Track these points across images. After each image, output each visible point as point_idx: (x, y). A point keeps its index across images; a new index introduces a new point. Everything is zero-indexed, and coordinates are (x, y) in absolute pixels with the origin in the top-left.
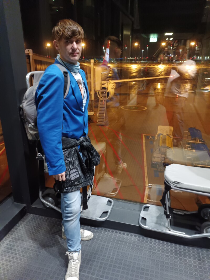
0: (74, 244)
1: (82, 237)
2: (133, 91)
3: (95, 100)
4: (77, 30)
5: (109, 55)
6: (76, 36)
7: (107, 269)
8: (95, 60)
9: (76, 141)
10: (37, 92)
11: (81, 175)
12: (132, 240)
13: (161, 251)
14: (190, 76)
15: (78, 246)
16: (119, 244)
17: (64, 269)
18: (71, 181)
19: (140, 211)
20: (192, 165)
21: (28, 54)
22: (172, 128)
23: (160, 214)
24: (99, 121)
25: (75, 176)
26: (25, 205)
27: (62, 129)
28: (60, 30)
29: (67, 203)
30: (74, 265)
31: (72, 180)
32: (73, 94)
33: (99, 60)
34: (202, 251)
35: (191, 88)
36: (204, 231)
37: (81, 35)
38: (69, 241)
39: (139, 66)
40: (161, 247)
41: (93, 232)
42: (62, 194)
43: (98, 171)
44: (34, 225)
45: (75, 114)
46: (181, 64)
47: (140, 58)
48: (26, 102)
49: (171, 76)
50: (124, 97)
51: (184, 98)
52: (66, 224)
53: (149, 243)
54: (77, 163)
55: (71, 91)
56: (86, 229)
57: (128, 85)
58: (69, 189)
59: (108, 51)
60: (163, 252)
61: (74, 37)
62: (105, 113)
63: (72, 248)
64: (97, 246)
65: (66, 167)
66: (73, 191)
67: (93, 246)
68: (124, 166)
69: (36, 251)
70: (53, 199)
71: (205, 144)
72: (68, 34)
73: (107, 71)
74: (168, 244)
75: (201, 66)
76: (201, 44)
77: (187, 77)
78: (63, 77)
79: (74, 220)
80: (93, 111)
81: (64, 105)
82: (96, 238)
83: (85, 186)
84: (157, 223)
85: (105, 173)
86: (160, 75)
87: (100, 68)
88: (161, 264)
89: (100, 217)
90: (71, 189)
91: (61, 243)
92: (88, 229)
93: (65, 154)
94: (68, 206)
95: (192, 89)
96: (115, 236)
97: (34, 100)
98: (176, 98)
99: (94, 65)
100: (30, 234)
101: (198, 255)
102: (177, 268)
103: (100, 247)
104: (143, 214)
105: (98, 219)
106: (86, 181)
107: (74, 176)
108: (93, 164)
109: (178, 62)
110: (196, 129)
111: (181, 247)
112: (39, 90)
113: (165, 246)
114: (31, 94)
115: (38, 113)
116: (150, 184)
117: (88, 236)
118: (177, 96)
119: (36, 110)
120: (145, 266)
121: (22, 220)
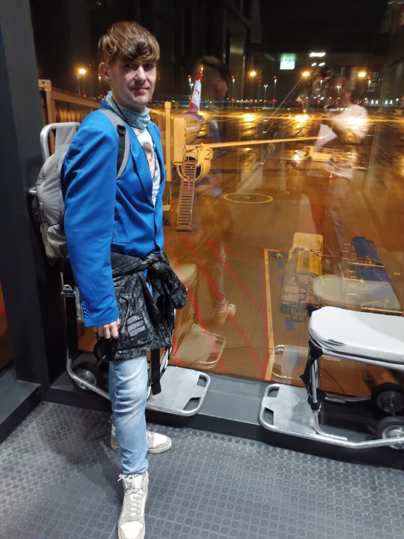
0: (134, 460)
1: (151, 446)
2: (247, 166)
3: (174, 181)
4: (147, 44)
5: (200, 94)
6: (145, 56)
7: (198, 507)
8: (173, 104)
9: (140, 260)
10: (66, 164)
11: (148, 327)
12: (247, 452)
13: (300, 473)
14: (355, 136)
15: (142, 463)
16: (221, 459)
17: (115, 507)
18: (130, 338)
19: (262, 397)
20: (357, 308)
21: (43, 88)
22: (321, 238)
23: (299, 403)
24: (181, 222)
25: (137, 328)
26: (38, 385)
27: (113, 238)
28: (113, 43)
29: (120, 380)
30: (135, 500)
31: (131, 336)
32: (135, 170)
33: (180, 104)
34: (379, 472)
35: (357, 160)
36: (384, 435)
37: (153, 52)
38: (125, 454)
39: (259, 116)
40: (301, 464)
41: (170, 436)
42: (111, 364)
43: (180, 318)
44: (55, 424)
45: (138, 211)
46: (338, 113)
47: (261, 101)
48: (43, 184)
49: (320, 136)
50: (229, 176)
51: (344, 180)
52: (119, 419)
53: (277, 457)
54: (142, 304)
55: (131, 163)
56: (158, 432)
57: (239, 154)
58: (126, 354)
59: (198, 86)
60: (305, 474)
61: (139, 57)
62: (192, 207)
63: (130, 467)
64: (178, 464)
65: (119, 310)
66: (132, 356)
67: (170, 464)
68: (231, 310)
69: (61, 474)
70: (94, 374)
71: (383, 268)
72: (127, 50)
73: (197, 125)
74: (315, 459)
75: (379, 119)
76: (378, 75)
77: (350, 139)
78: (116, 137)
79: (135, 412)
80: (169, 204)
81: (117, 192)
82: (177, 449)
83: (157, 348)
84: (293, 419)
85: (194, 324)
86: (299, 135)
87: (184, 119)
88: (302, 497)
89: (185, 409)
90: (129, 353)
91: (109, 457)
92: (162, 430)
93: (118, 286)
94: (123, 387)
95: (359, 162)
96: (213, 445)
97: (60, 180)
98: (329, 179)
99: (171, 112)
100: (49, 440)
101: (371, 479)
102: (331, 504)
103: (184, 465)
104: (267, 402)
105: (181, 413)
106: (158, 338)
107: (135, 329)
108: (172, 306)
109: (333, 110)
110: (366, 240)
111: (338, 464)
112: (69, 161)
113: (309, 462)
114: (55, 169)
115: (67, 206)
116: (281, 344)
117: (162, 445)
118: (331, 177)
119: (63, 200)
120: (270, 500)
121: (32, 413)
